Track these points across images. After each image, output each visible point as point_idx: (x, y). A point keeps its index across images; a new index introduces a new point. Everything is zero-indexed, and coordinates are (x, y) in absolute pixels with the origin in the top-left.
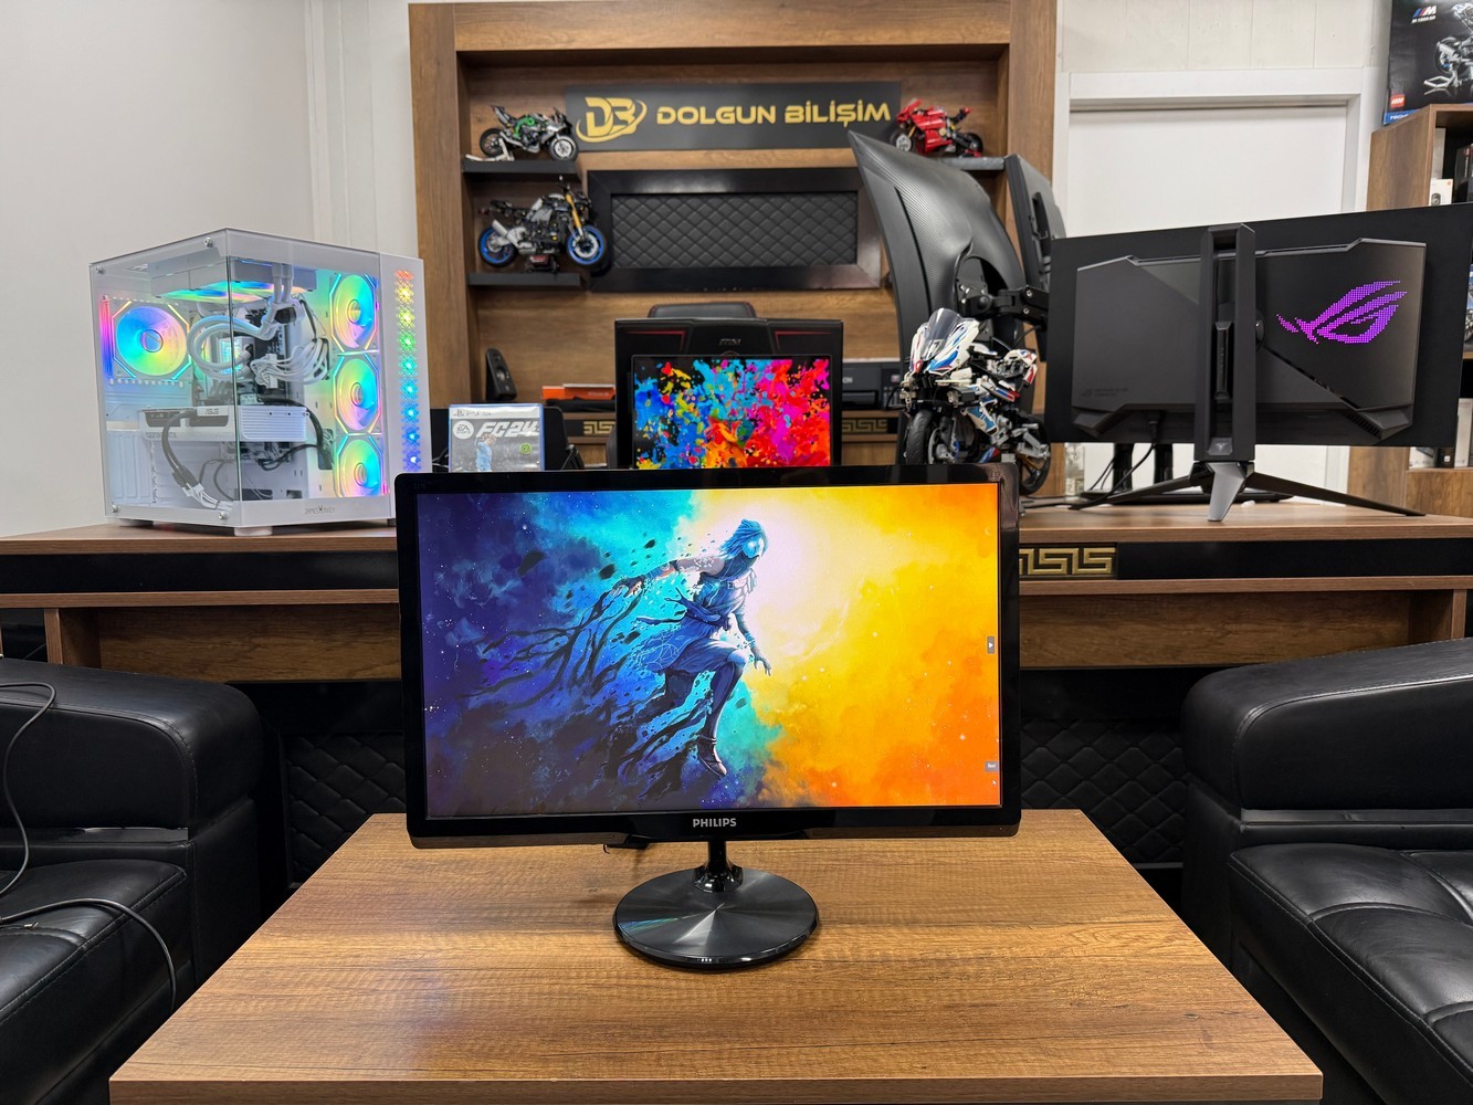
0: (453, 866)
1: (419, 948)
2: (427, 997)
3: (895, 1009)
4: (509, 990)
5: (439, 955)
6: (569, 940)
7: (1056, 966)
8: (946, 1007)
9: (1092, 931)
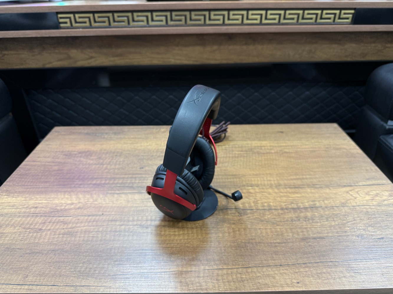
0: (84, 155)
1: (64, 202)
2: (64, 234)
3: (278, 241)
4: (101, 229)
5: (72, 206)
6: (130, 196)
7: (346, 212)
8: (301, 239)
9: (356, 190)
